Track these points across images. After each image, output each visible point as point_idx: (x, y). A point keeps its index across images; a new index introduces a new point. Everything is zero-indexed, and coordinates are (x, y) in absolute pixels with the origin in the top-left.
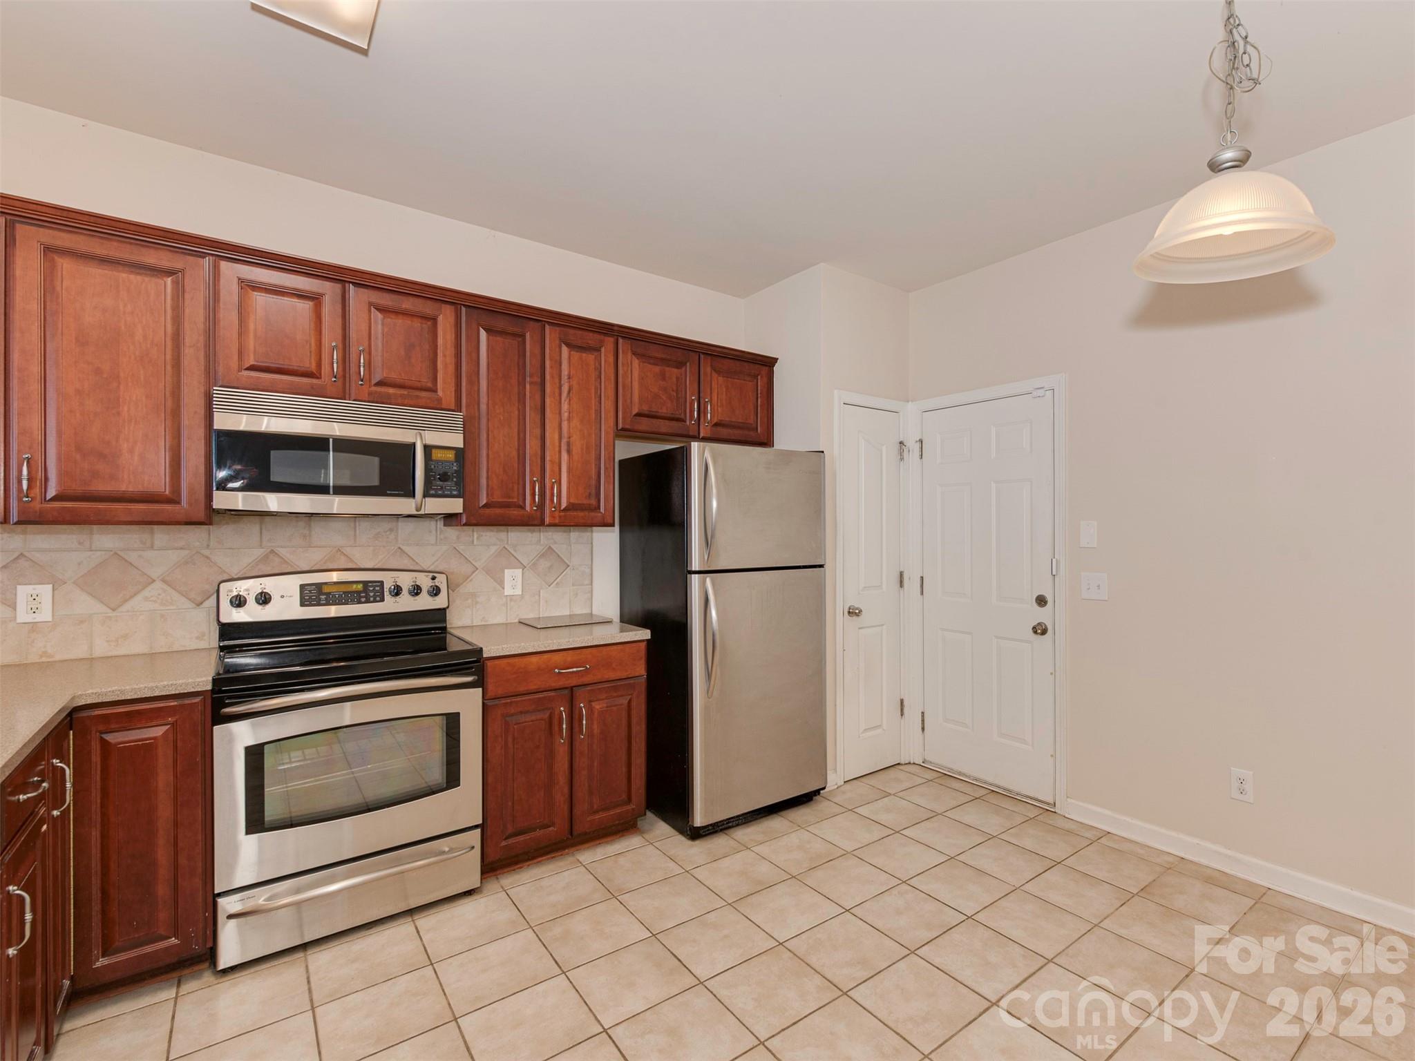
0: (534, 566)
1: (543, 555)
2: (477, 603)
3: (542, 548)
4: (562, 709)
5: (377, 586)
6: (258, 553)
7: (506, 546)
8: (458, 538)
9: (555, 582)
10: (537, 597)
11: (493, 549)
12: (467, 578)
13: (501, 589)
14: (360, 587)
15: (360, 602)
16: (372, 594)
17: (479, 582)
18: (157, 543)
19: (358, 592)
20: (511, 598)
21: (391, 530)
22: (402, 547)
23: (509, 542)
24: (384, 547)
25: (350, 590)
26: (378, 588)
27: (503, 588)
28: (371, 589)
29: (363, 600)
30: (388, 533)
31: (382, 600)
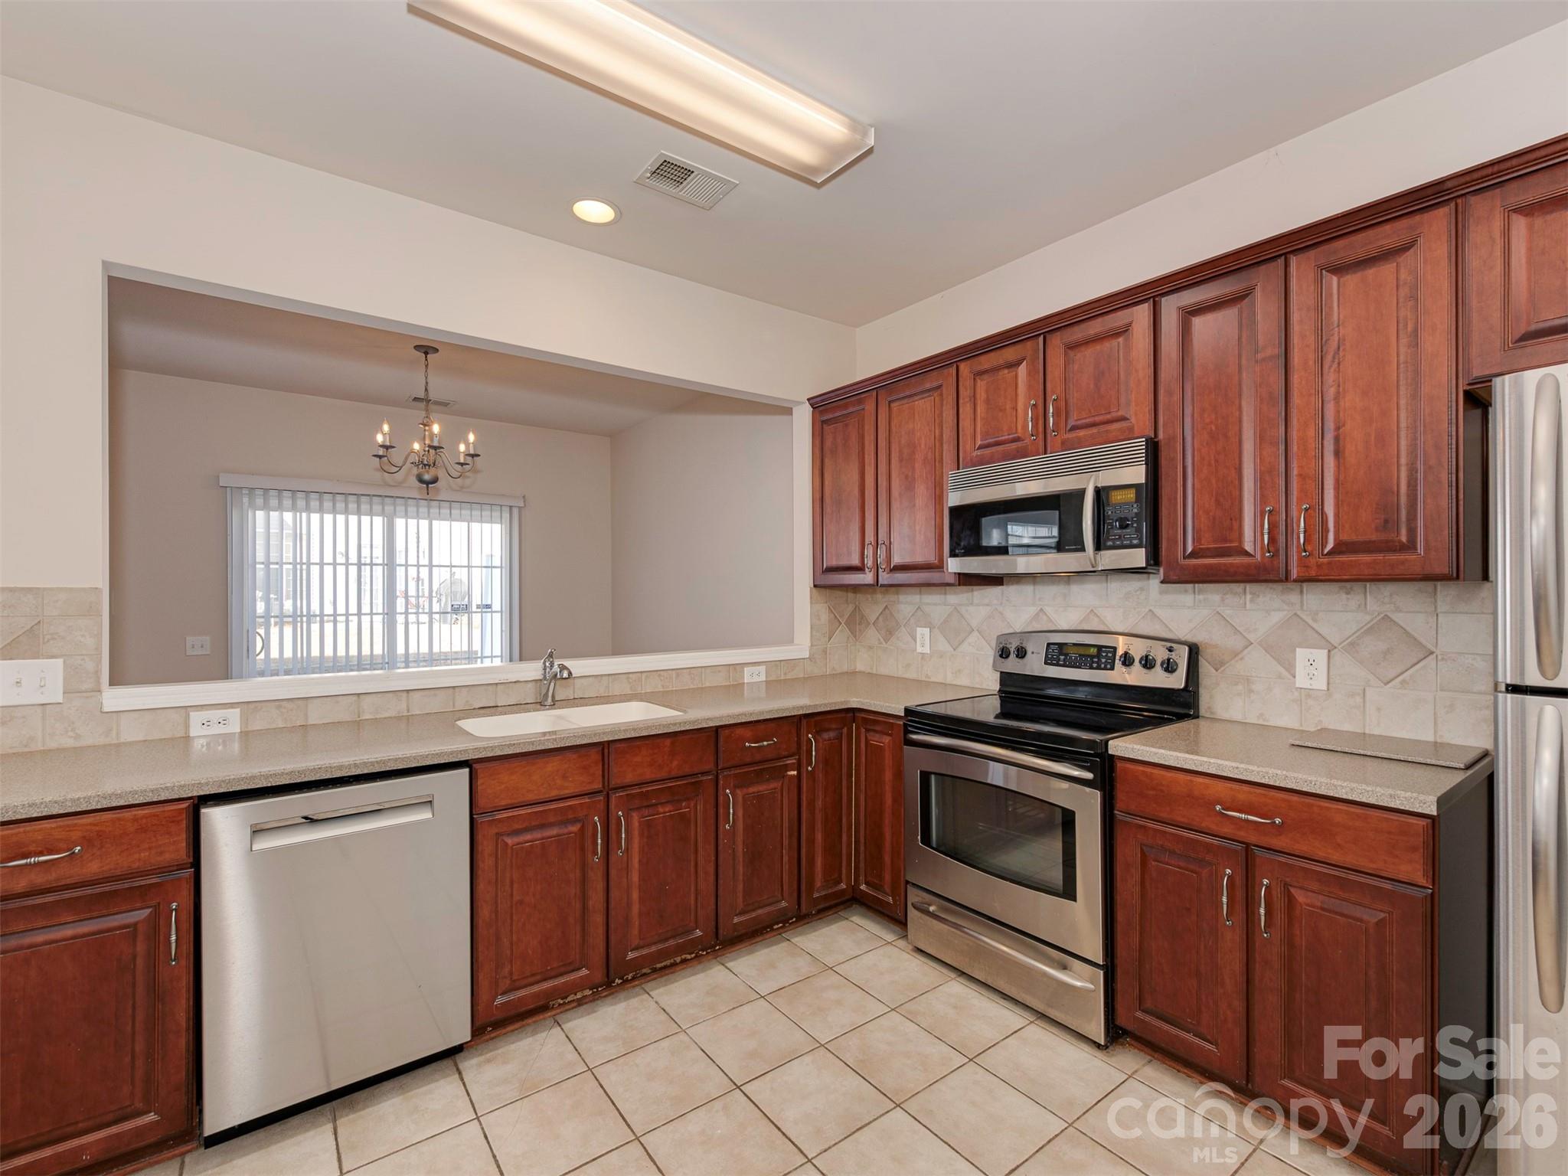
0: (1352, 647)
1: (1370, 631)
2: (1251, 691)
3: (1368, 618)
4: (1228, 871)
5: (1110, 652)
6: (1032, 610)
7: (1299, 613)
8: (1223, 600)
9: (1401, 678)
10: (1359, 699)
11: (1276, 617)
12: (1236, 654)
13: (1292, 678)
14: (1094, 651)
15: (1091, 668)
16: (1103, 660)
17: (1256, 662)
18: (976, 601)
19: (1092, 657)
20: (1309, 693)
21: (1142, 589)
22: (1154, 610)
23: (1305, 608)
24: (1135, 609)
25: (1087, 653)
26: (1110, 655)
27: (1294, 677)
28: (1104, 654)
29: (1095, 665)
30: (1138, 593)
31: (1112, 669)
